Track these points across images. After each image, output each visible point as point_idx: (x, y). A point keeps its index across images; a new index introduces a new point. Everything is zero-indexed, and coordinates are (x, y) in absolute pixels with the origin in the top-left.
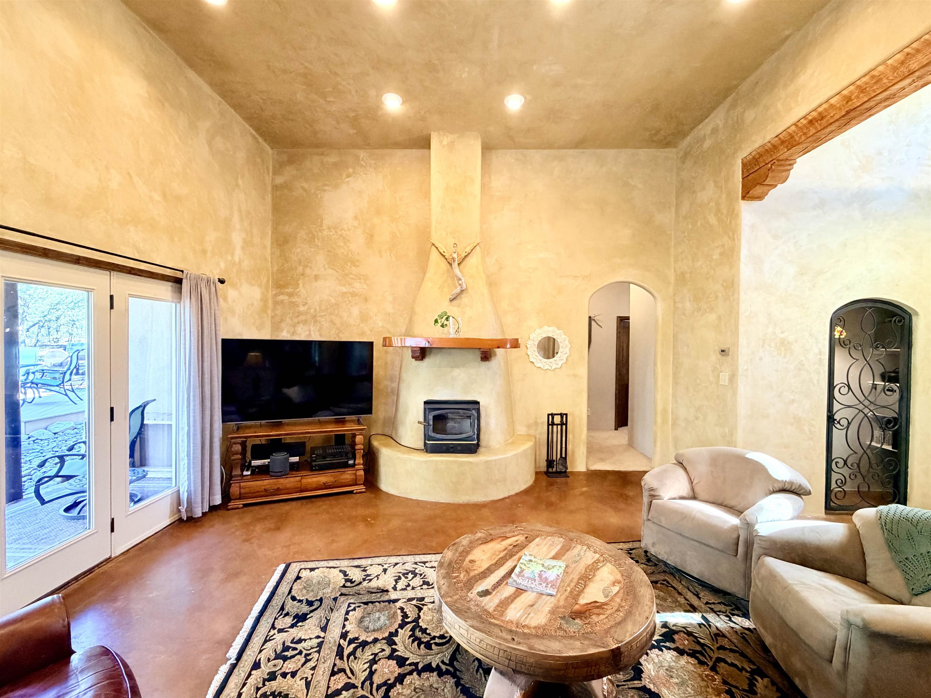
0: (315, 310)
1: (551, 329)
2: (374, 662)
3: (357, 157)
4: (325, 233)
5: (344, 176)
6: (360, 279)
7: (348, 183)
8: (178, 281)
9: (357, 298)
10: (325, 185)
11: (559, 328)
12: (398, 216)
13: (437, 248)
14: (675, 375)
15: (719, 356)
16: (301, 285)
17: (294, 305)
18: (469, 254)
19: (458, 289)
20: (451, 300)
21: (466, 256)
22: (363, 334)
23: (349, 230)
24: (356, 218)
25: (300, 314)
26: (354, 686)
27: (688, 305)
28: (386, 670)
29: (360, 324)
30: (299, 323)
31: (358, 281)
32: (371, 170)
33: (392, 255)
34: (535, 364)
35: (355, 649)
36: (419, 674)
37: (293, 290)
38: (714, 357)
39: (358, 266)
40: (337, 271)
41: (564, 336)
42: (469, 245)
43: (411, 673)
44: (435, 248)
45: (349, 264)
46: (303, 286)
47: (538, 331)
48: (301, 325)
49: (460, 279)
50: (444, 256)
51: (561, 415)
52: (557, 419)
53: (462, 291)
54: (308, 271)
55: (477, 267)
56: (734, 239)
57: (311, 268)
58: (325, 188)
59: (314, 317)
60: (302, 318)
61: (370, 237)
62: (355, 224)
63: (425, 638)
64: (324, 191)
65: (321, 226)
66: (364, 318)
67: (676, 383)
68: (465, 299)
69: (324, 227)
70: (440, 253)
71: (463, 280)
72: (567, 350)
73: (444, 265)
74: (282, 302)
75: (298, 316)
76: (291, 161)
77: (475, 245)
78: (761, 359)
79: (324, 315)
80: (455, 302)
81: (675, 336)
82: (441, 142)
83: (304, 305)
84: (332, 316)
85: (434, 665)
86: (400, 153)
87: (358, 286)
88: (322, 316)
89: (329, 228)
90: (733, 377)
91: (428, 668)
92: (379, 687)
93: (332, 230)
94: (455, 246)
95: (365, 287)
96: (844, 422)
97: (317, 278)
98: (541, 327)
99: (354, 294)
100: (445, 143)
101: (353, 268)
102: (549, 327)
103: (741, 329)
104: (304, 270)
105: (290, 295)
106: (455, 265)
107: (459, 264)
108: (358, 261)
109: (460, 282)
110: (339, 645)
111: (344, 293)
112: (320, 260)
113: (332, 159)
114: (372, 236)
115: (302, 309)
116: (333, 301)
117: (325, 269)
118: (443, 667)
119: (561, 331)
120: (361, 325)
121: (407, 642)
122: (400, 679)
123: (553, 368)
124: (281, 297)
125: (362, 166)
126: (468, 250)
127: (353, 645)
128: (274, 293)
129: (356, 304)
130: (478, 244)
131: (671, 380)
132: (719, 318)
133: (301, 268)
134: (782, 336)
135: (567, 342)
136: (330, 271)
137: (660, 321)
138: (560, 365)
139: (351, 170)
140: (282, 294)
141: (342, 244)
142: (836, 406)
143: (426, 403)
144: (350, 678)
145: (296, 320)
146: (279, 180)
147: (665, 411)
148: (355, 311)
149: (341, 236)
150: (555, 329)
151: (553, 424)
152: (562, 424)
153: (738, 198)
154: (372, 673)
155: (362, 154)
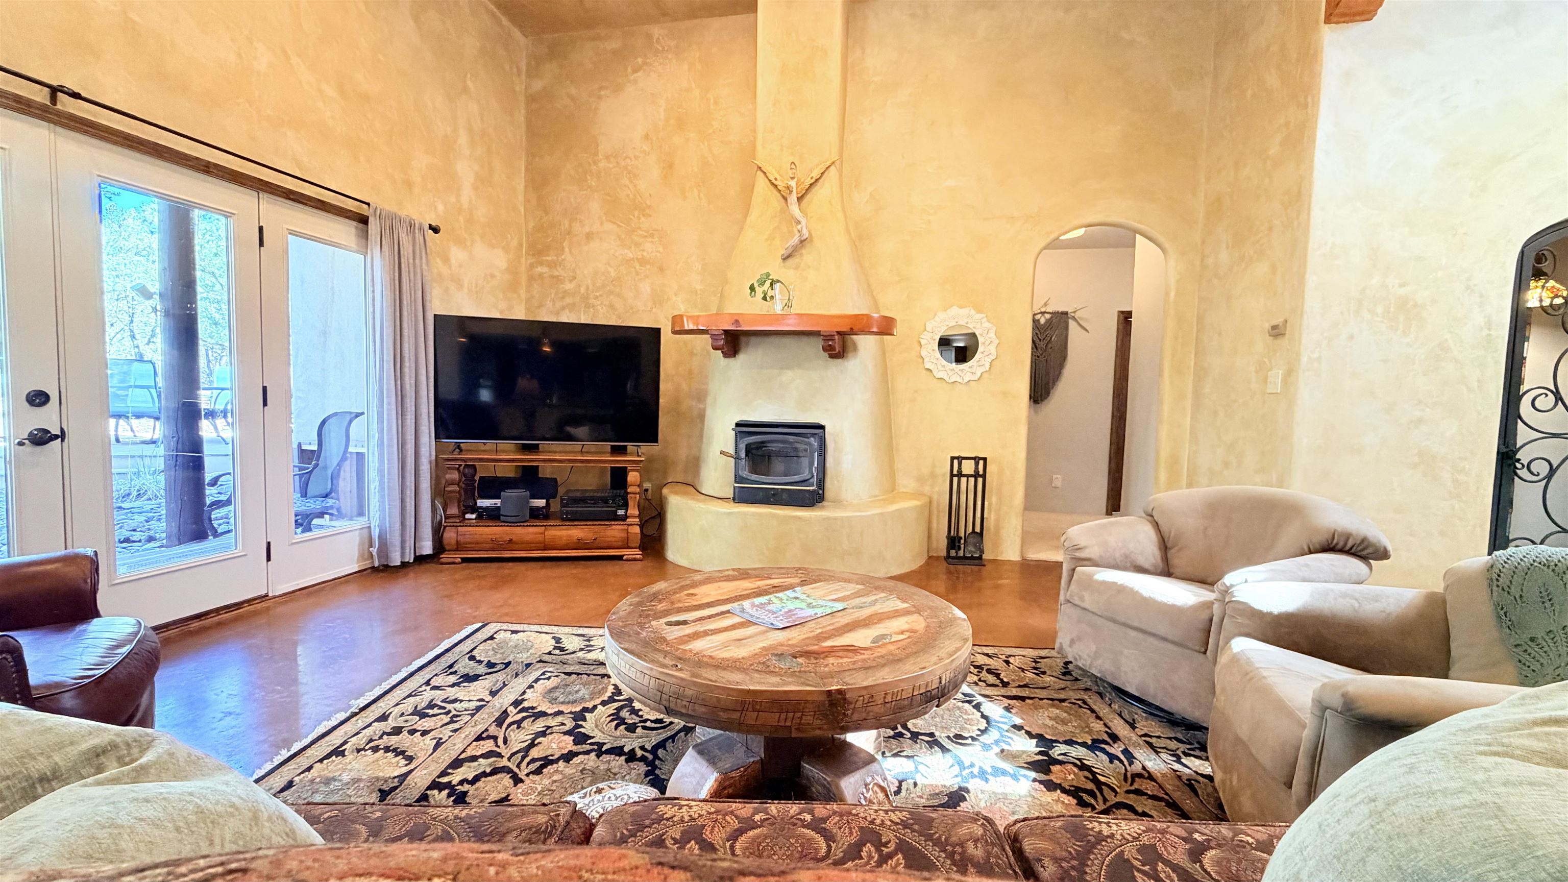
0: (588, 288)
1: (965, 311)
2: (543, 734)
3: (649, 36)
4: (601, 165)
5: (630, 70)
6: (652, 236)
7: (635, 82)
8: (363, 220)
9: (648, 267)
10: (601, 88)
11: (979, 312)
12: (711, 131)
13: (765, 173)
14: (1197, 392)
15: (1270, 340)
16: (567, 250)
17: (558, 279)
18: (817, 180)
19: (796, 239)
20: (786, 258)
21: (811, 185)
23: (636, 158)
24: (647, 137)
25: (566, 293)
26: (500, 755)
27: (1224, 256)
28: (554, 746)
29: (652, 308)
30: (563, 308)
31: (650, 240)
32: (670, 56)
33: (702, 195)
34: (935, 372)
35: (524, 718)
36: (598, 756)
37: (555, 258)
38: (1261, 342)
39: (650, 216)
40: (619, 226)
41: (987, 325)
42: (817, 165)
43: (587, 753)
44: (762, 174)
45: (637, 212)
46: (571, 251)
47: (941, 316)
48: (567, 311)
49: (799, 222)
50: (776, 186)
51: (976, 459)
52: (968, 467)
53: (802, 242)
54: (576, 227)
55: (830, 202)
56: (1306, 106)
57: (581, 221)
58: (603, 93)
59: (585, 298)
60: (568, 300)
61: (669, 167)
62: (645, 148)
63: (632, 719)
64: (600, 97)
65: (596, 154)
66: (658, 299)
67: (1197, 407)
68: (807, 256)
69: (601, 156)
70: (770, 181)
71: (803, 223)
72: (992, 349)
73: (775, 200)
74: (541, 275)
75: (563, 297)
76: (555, 53)
77: (828, 164)
78: (1351, 337)
79: (601, 296)
80: (790, 262)
81: (1200, 319)
83: (571, 281)
84: (612, 297)
85: (626, 749)
86: (716, 23)
87: (650, 248)
88: (596, 298)
89: (607, 158)
90: (1290, 373)
91: (617, 751)
92: (534, 760)
93: (612, 159)
94: (793, 166)
95: (661, 249)
96: (1542, 468)
97: (589, 236)
98: (946, 309)
99: (643, 262)
101: (643, 219)
102: (961, 307)
103: (1311, 280)
104: (570, 226)
105: (552, 265)
106: (793, 198)
107: (800, 199)
108: (649, 207)
109: (799, 227)
110: (505, 711)
111: (629, 260)
112: (595, 206)
113: (613, 44)
114: (671, 166)
115: (568, 286)
116: (613, 273)
117: (602, 224)
118: (639, 753)
119: (982, 315)
120: (654, 310)
121: (604, 718)
122: (568, 757)
123: (966, 380)
124: (540, 269)
125: (656, 52)
126: (816, 174)
127: (524, 714)
128: (529, 262)
129: (646, 277)
130: (833, 163)
131: (1188, 403)
132: (1274, 269)
133: (567, 223)
134: (1402, 291)
135: (992, 335)
136: (608, 226)
137: (1173, 294)
138: (979, 375)
139: (640, 60)
140: (541, 264)
141: (626, 181)
142: (1523, 434)
143: (738, 425)
144: (498, 747)
145: (559, 304)
146: (538, 85)
147: (1174, 461)
148: (646, 288)
149: (625, 168)
150: (973, 312)
151: (960, 475)
152: (976, 475)
153: (1317, 22)
154: (532, 745)
155: (656, 31)
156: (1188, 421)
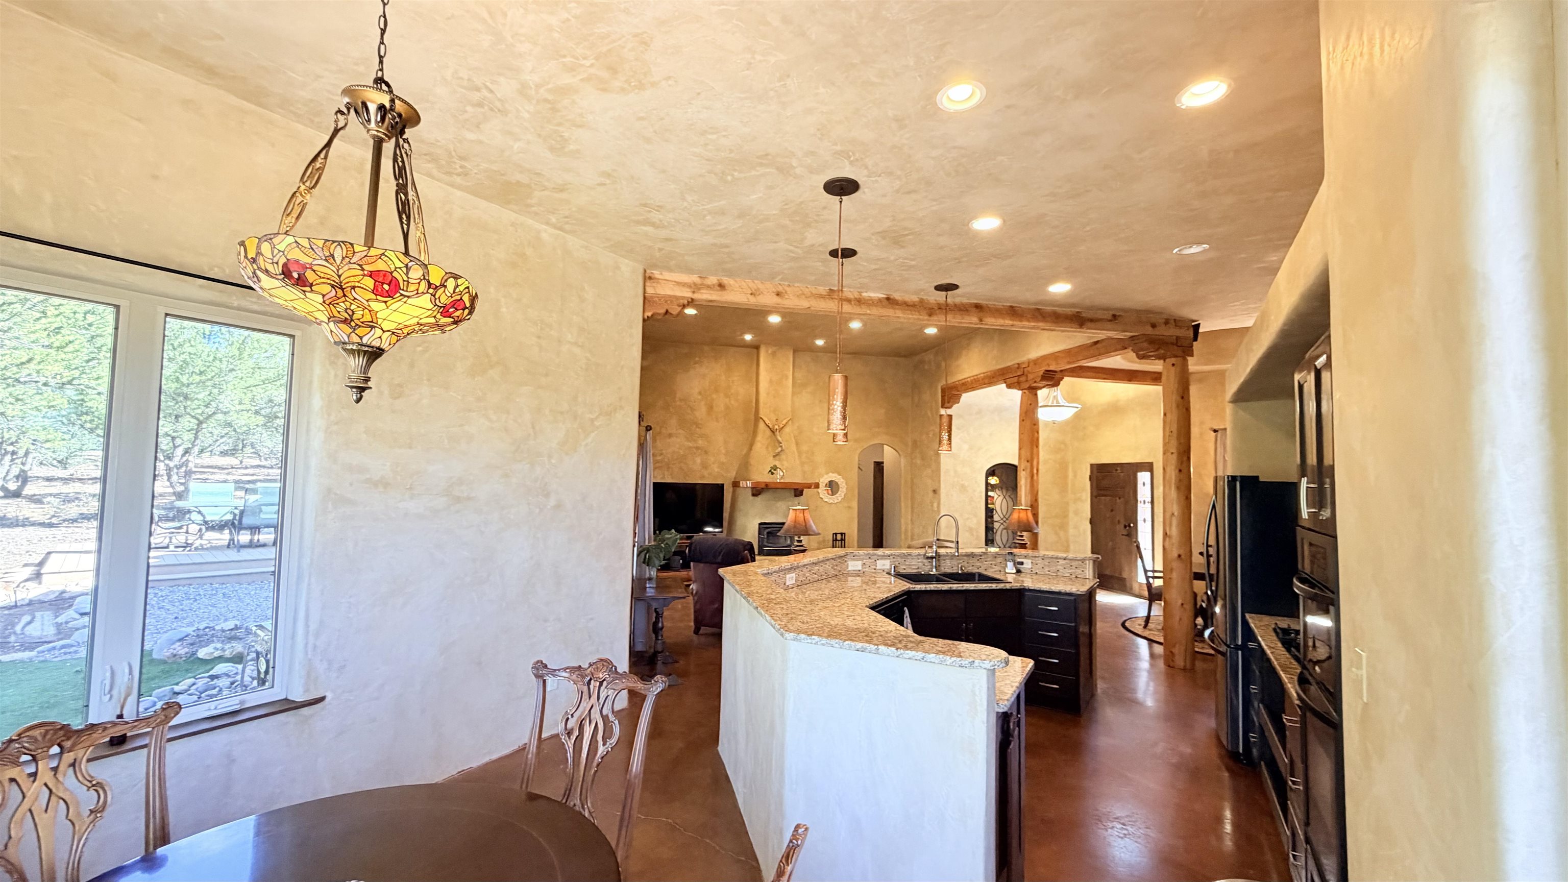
1: (834, 475)
3: (703, 351)
4: (678, 403)
5: (692, 363)
6: (702, 437)
7: (695, 368)
9: (700, 451)
10: (678, 369)
11: (839, 475)
12: (731, 394)
13: (764, 421)
14: (912, 508)
18: (784, 426)
19: (780, 449)
20: (774, 456)
21: (782, 427)
22: (703, 477)
23: (695, 402)
24: (700, 393)
27: (918, 461)
31: (701, 439)
33: (726, 421)
34: (827, 499)
38: (931, 494)
39: (701, 428)
40: (685, 431)
41: (842, 480)
42: (785, 420)
44: (762, 421)
45: (694, 426)
47: (826, 476)
50: (768, 426)
51: (842, 534)
52: (839, 537)
53: (782, 451)
54: (664, 431)
55: (791, 434)
57: (666, 428)
61: (710, 408)
62: (699, 398)
66: (705, 466)
67: (912, 512)
68: (783, 456)
69: (677, 399)
70: (766, 424)
71: (781, 443)
72: (844, 490)
73: (768, 432)
77: (789, 419)
78: (952, 493)
80: (777, 458)
81: (912, 480)
82: (767, 351)
87: (700, 442)
90: (939, 504)
94: (776, 420)
95: (706, 443)
97: (670, 435)
98: (827, 474)
99: (697, 448)
100: (770, 352)
101: (698, 430)
102: (833, 473)
103: (942, 479)
106: (777, 433)
107: (779, 432)
108: (701, 424)
111: (690, 447)
112: (674, 422)
113: (684, 351)
116: (682, 452)
117: (677, 430)
119: (841, 476)
123: (836, 501)
125: (706, 358)
126: (784, 423)
131: (910, 510)
132: (933, 473)
134: (962, 482)
135: (844, 484)
136: (681, 431)
137: (903, 472)
138: (840, 500)
139: (697, 359)
141: (689, 411)
143: (760, 524)
147: (906, 531)
148: (698, 460)
149: (689, 406)
150: (837, 475)
151: (836, 540)
152: (842, 540)
153: (941, 405)
155: (706, 348)
156: (910, 517)
